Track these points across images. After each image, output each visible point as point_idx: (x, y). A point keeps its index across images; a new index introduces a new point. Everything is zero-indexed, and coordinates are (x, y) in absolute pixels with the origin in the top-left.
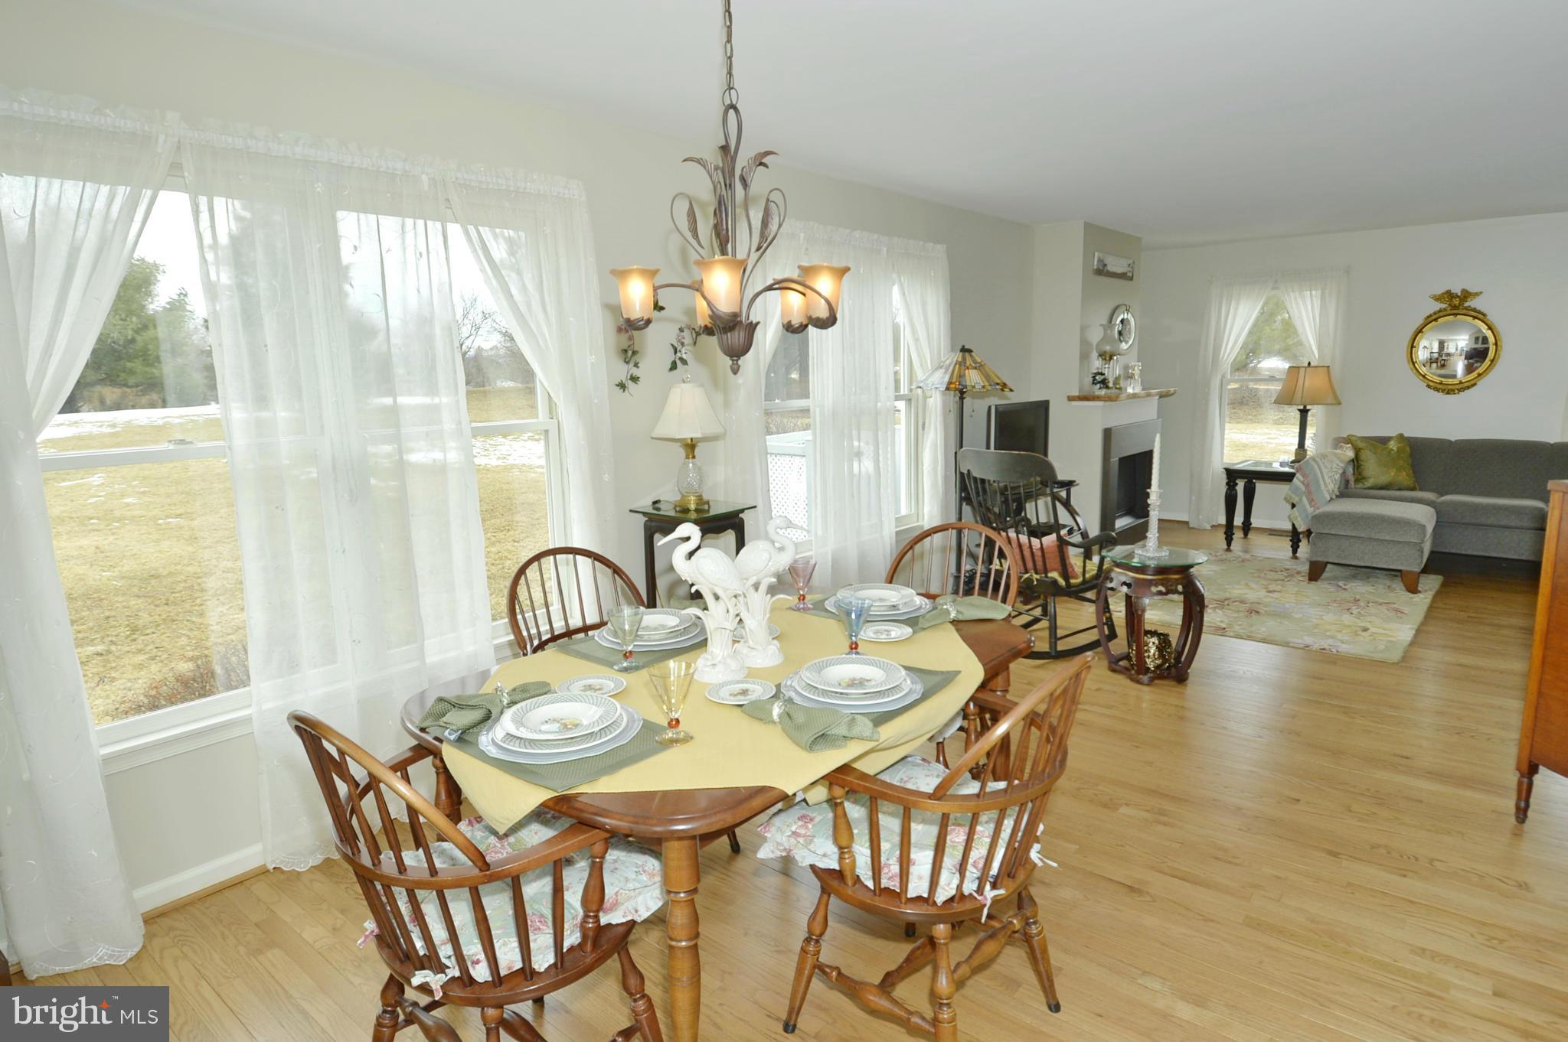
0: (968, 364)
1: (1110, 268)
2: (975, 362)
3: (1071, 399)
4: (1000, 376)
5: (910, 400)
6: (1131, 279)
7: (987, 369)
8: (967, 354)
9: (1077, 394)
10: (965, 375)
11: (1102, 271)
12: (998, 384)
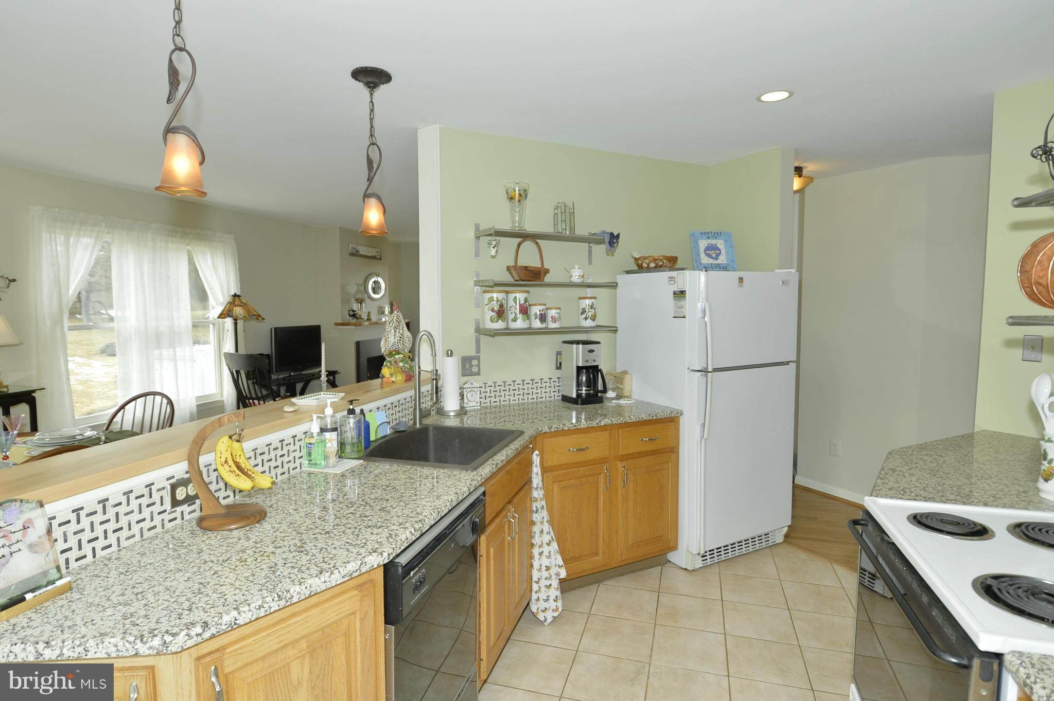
0: (236, 303)
1: (361, 253)
2: (242, 302)
3: (337, 324)
4: (257, 311)
5: (214, 324)
6: (380, 259)
7: (249, 306)
8: (237, 298)
9: (340, 322)
10: (233, 310)
11: (355, 254)
12: (255, 315)
